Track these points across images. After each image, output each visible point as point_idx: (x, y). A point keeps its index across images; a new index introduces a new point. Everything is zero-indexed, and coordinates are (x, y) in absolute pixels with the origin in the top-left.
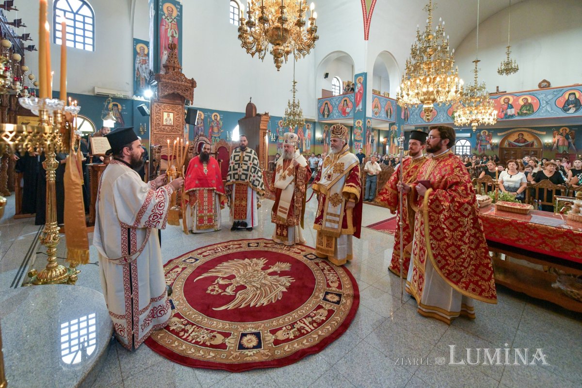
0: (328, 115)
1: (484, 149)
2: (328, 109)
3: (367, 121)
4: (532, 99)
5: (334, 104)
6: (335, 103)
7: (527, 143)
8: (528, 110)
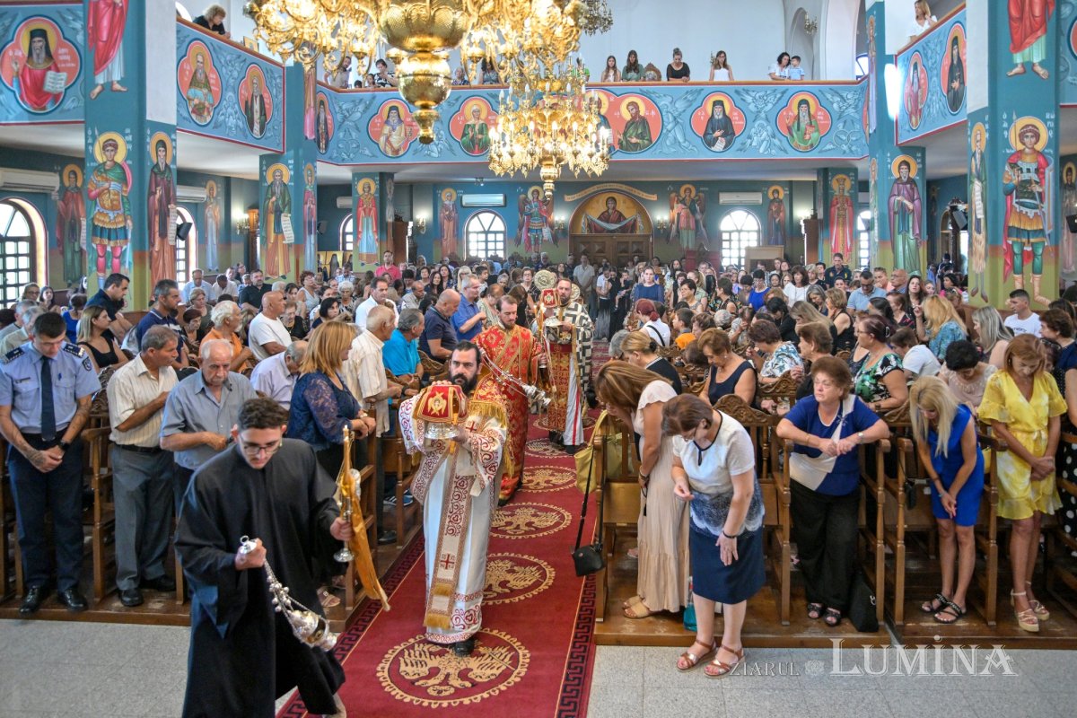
1: (536, 240)
4: (648, 108)
7: (623, 223)
8: (641, 136)
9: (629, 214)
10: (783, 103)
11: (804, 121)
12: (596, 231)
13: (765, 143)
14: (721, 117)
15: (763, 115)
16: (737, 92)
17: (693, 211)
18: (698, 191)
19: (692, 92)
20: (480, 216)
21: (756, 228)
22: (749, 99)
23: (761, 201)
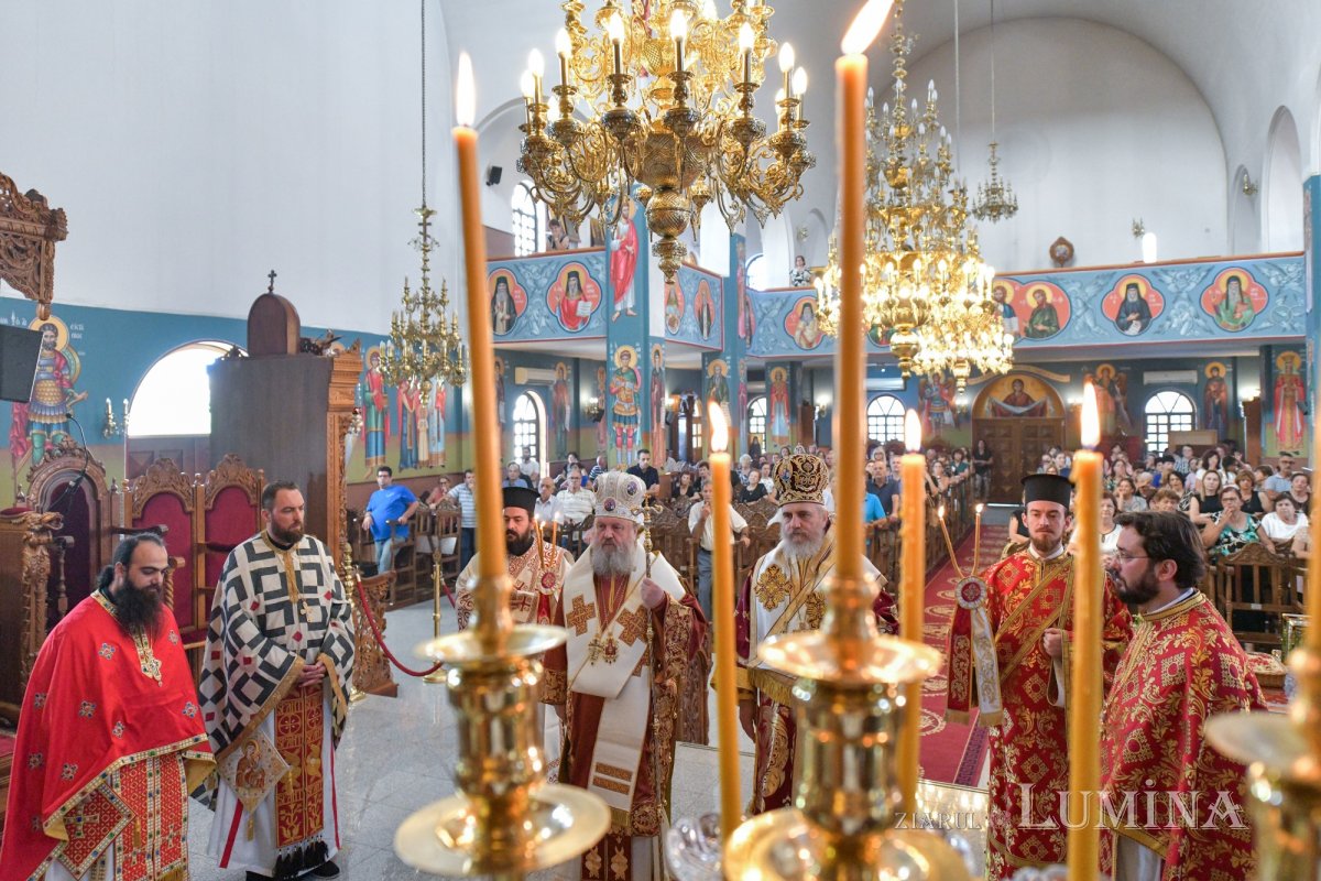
0: (510, 325)
2: (511, 299)
3: (652, 351)
4: (1055, 295)
5: (530, 283)
6: (535, 282)
7: (1033, 406)
8: (1048, 323)
9: (1038, 396)
10: (1208, 281)
11: (1234, 298)
12: (1002, 414)
13: (1187, 324)
14: (1135, 299)
15: (1184, 295)
16: (1155, 273)
17: (1112, 393)
18: (1118, 371)
19: (1103, 277)
20: (879, 399)
21: (1190, 410)
22: (1168, 279)
23: (1195, 380)
